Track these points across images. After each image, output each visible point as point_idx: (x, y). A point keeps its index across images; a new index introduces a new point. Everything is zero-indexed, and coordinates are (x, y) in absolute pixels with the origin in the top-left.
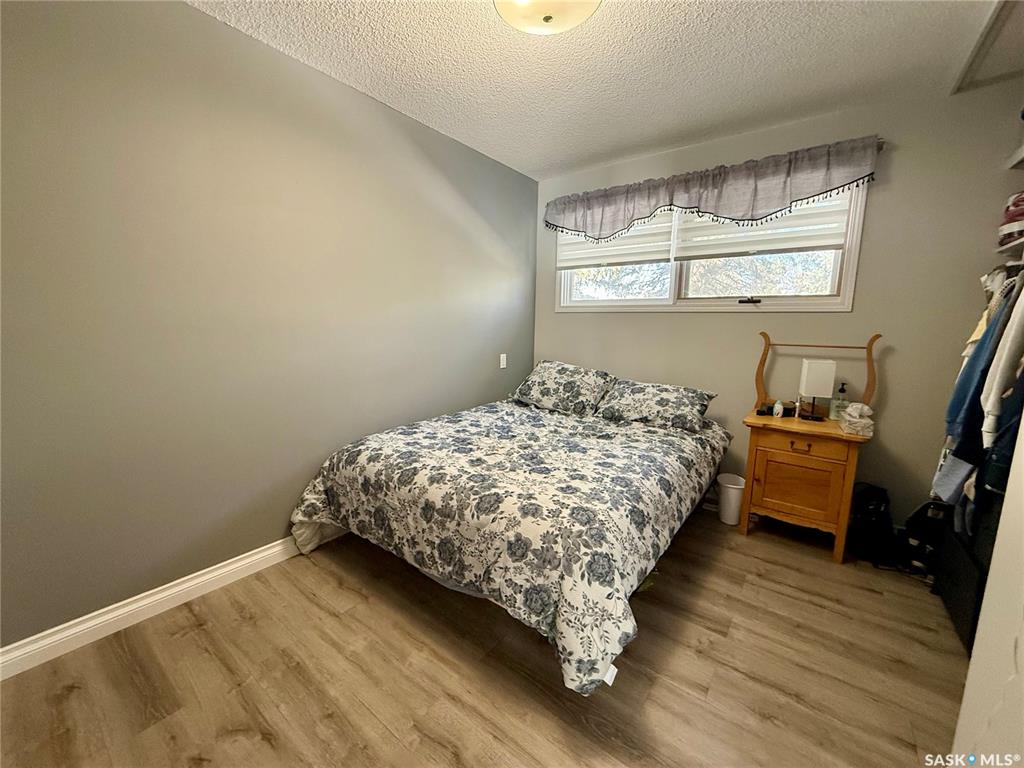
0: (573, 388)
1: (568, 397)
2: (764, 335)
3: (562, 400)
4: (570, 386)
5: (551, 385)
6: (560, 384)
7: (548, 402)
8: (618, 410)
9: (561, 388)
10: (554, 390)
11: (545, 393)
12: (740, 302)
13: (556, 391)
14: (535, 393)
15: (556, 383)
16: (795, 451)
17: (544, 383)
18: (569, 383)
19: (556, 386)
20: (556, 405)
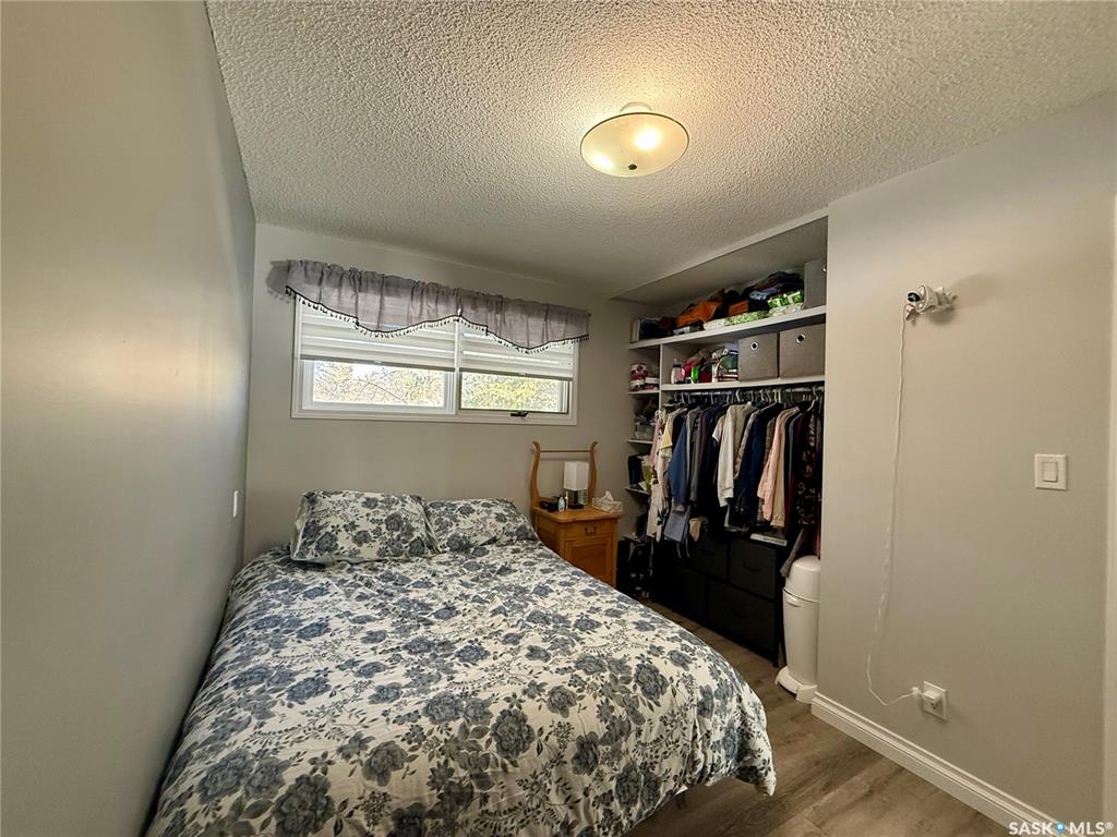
0: (400, 524)
1: (399, 537)
2: (536, 444)
3: (390, 543)
4: (394, 522)
5: (365, 525)
6: (379, 522)
7: (369, 551)
8: (464, 537)
9: (383, 526)
10: (374, 533)
11: (362, 538)
12: (512, 415)
13: (377, 532)
14: (345, 542)
15: (373, 521)
16: (587, 534)
17: (353, 526)
18: (392, 517)
19: (374, 526)
20: (381, 553)
